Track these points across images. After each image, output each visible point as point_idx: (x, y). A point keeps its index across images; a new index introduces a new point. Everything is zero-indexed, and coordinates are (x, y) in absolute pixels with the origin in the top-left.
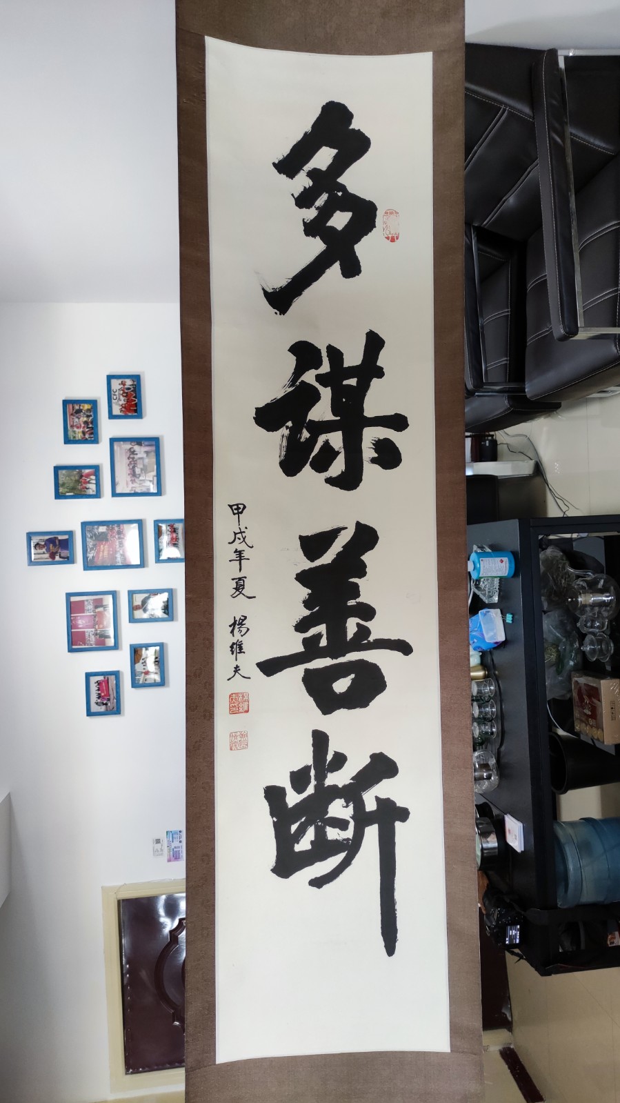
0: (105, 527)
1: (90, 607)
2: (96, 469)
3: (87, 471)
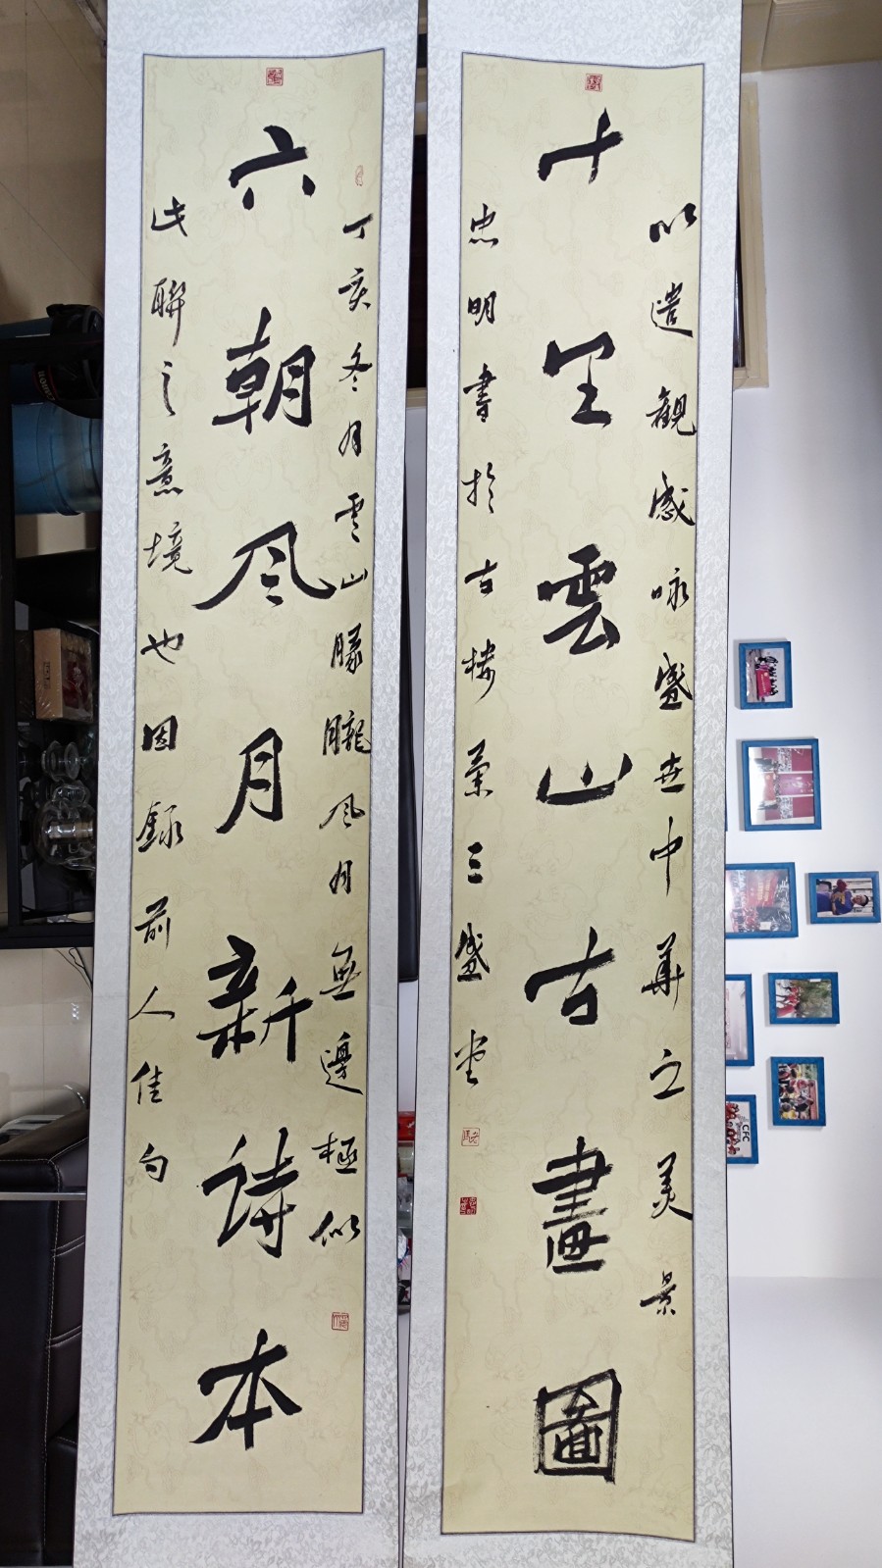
0: (762, 928)
1: (786, 807)
2: (775, 1018)
3: (789, 1015)
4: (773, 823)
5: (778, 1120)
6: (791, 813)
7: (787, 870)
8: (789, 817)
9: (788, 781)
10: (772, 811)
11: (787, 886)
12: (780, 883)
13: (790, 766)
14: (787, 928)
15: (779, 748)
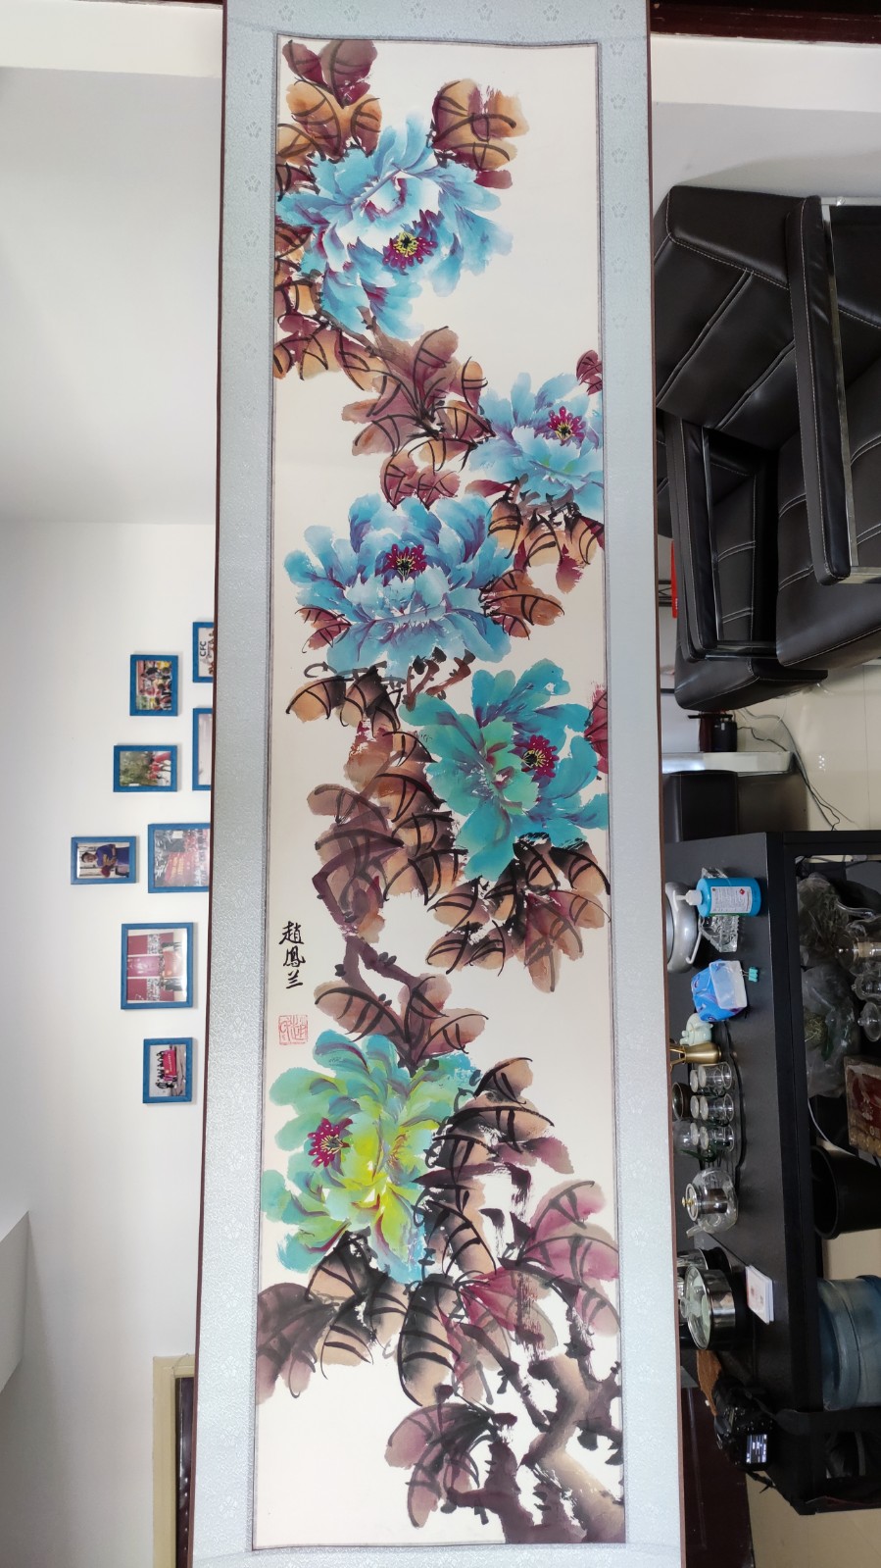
0: (181, 833)
1: (154, 944)
2: (172, 752)
3: (160, 753)
4: (166, 931)
5: (173, 660)
6: (150, 939)
7: (156, 886)
8: (151, 936)
9: (151, 969)
10: (167, 941)
11: (156, 871)
12: (163, 874)
13: (149, 984)
14: (158, 832)
15: (158, 1001)
